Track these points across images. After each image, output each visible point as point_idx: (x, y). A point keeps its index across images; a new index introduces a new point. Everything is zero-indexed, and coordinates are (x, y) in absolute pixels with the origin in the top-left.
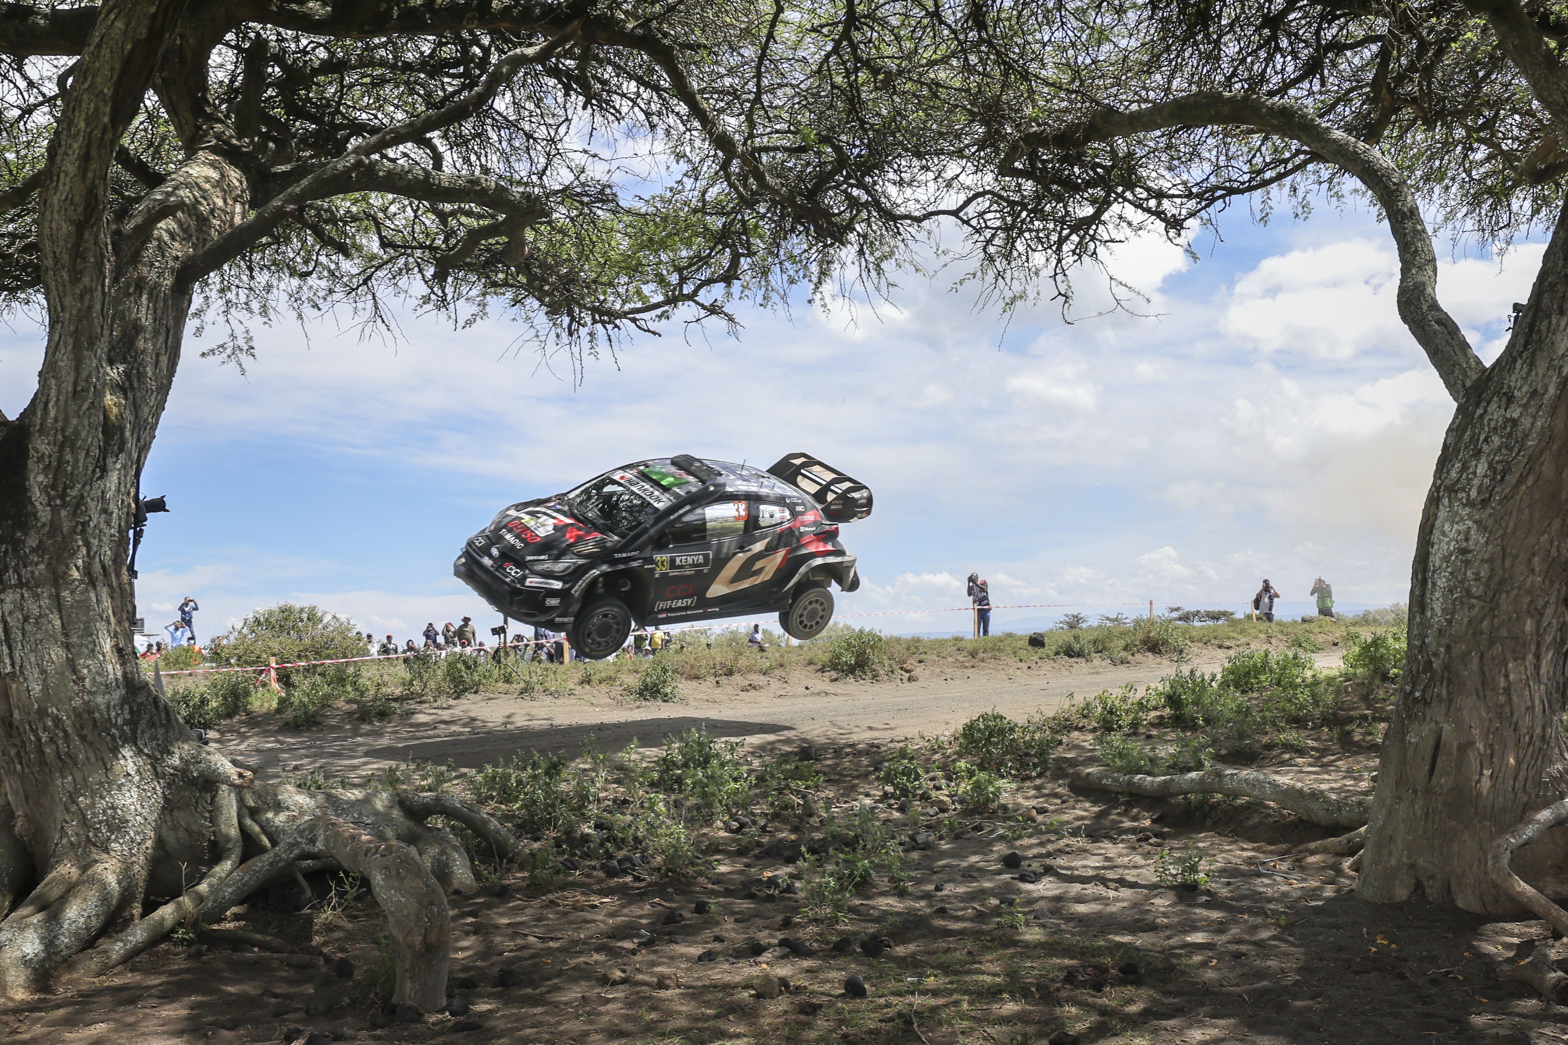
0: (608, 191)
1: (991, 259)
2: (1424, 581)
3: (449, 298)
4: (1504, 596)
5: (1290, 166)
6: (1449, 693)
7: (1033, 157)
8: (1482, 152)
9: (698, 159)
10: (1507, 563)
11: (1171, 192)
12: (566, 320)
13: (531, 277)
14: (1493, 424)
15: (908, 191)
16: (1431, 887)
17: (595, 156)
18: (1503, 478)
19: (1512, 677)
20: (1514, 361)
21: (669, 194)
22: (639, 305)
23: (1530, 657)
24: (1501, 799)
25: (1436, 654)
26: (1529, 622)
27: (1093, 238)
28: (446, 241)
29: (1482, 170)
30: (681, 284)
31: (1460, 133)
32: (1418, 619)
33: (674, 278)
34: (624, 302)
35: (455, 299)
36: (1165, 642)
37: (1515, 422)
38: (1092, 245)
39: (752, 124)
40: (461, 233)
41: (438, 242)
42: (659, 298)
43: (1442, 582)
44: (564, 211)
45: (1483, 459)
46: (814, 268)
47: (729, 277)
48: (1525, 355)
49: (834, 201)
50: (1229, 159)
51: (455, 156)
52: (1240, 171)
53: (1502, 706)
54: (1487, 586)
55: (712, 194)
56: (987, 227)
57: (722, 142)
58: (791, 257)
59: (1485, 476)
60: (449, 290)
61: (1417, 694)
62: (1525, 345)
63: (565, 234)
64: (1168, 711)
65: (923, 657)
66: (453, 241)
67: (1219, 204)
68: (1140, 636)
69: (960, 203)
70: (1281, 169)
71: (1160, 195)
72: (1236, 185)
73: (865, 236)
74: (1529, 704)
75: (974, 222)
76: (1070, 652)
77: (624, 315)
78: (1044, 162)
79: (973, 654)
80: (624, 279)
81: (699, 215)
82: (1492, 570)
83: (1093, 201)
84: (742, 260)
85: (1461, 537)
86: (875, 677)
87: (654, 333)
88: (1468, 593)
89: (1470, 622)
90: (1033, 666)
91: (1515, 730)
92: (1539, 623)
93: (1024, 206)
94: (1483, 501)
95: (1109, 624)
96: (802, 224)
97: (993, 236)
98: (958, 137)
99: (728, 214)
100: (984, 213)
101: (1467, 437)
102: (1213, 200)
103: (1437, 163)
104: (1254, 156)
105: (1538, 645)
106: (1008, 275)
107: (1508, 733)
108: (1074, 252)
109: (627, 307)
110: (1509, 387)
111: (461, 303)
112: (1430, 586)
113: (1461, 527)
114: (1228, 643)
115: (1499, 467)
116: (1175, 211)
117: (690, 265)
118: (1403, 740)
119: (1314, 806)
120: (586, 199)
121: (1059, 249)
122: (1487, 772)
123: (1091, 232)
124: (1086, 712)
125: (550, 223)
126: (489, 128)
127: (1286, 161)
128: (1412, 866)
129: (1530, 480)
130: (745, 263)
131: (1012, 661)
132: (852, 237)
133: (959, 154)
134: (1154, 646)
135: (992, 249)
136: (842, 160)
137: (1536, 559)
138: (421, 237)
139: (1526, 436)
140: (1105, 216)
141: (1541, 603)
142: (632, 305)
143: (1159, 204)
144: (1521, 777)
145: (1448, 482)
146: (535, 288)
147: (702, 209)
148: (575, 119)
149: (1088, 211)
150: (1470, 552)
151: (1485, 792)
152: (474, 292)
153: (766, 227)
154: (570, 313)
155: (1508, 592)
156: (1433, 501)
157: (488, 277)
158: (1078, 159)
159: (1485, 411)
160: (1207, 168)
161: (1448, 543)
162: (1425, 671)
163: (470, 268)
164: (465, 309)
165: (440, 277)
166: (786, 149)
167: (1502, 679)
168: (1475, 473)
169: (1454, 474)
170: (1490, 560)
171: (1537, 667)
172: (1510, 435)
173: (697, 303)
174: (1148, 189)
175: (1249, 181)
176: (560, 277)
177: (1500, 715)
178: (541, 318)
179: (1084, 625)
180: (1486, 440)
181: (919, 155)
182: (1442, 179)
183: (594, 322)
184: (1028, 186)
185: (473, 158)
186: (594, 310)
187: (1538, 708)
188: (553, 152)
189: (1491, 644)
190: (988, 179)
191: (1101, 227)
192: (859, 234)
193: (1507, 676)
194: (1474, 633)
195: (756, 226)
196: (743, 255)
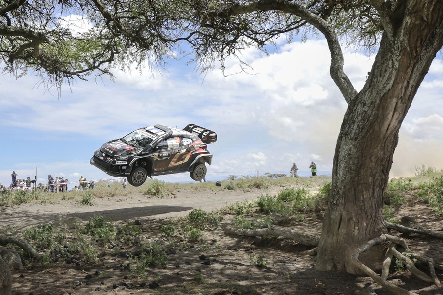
0: (68, 31)
1: (199, 54)
2: (337, 165)
3: (14, 68)
4: (362, 170)
5: (300, 23)
6: (345, 202)
7: (213, 20)
8: (365, 19)
9: (99, 21)
10: (363, 159)
11: (260, 32)
12: (55, 75)
13: (43, 61)
14: (359, 113)
15: (171, 31)
16: (339, 266)
17: (63, 19)
18: (362, 130)
19: (365, 196)
20: (366, 92)
21: (89, 32)
22: (79, 70)
23: (371, 190)
24: (361, 237)
25: (340, 189)
26: (370, 178)
27: (234, 47)
28: (12, 49)
29: (366, 25)
30: (94, 63)
31: (358, 12)
32: (335, 177)
33: (91, 61)
34: (75, 69)
35: (16, 69)
36: (262, 185)
37: (366, 112)
38: (233, 50)
39: (116, 9)
40: (18, 46)
41: (10, 49)
42: (86, 68)
43: (342, 165)
44: (53, 38)
45: (356, 124)
46: (139, 58)
47: (110, 60)
48: (369, 90)
49: (145, 35)
50: (279, 21)
51: (15, 19)
52: (283, 25)
53: (361, 206)
54: (357, 166)
55: (104, 32)
56: (198, 44)
57: (107, 15)
58: (132, 54)
59: (356, 130)
60: (14, 65)
61: (334, 202)
62: (369, 86)
63: (54, 46)
64: (258, 208)
65: (179, 190)
66: (15, 49)
67: (276, 36)
68: (253, 183)
69: (189, 35)
70: (297, 24)
71: (256, 33)
72: (281, 30)
73: (156, 47)
74: (370, 205)
75: (193, 42)
76: (229, 188)
77: (75, 73)
78: (217, 22)
79: (196, 189)
80: (74, 62)
81: (100, 39)
82: (358, 161)
83: (234, 35)
84: (115, 54)
85: (349, 150)
86: (162, 197)
87: (85, 80)
88: (351, 168)
89: (351, 178)
90: (217, 192)
91: (366, 214)
92: (374, 178)
93: (210, 36)
94: (355, 138)
95: (244, 178)
96: (135, 43)
97: (200, 47)
98: (187, 13)
99: (109, 39)
100: (197, 39)
101: (350, 117)
102: (274, 35)
103: (351, 23)
104: (288, 20)
105: (374, 186)
106: (205, 60)
107: (364, 215)
108: (227, 52)
109: (75, 71)
110: (364, 100)
111: (18, 70)
112: (339, 166)
113: (349, 147)
114: (283, 185)
115: (361, 127)
116: (261, 39)
117: (97, 56)
118: (330, 217)
119: (303, 239)
120: (60, 34)
121: (223, 51)
122: (357, 228)
123: (233, 45)
124: (232, 208)
125: (48, 42)
126: (27, 10)
127: (298, 22)
128: (333, 259)
129: (371, 131)
130: (116, 55)
131: (210, 191)
132: (152, 47)
133: (188, 19)
134: (258, 186)
135: (199, 51)
136: (148, 21)
137: (373, 157)
138: (4, 48)
139: (369, 117)
140: (238, 40)
141: (374, 172)
142: (77, 70)
143: (256, 36)
144: (368, 230)
145: (344, 132)
146: (43, 64)
147: (101, 37)
148: (56, 7)
149: (232, 38)
150: (352, 155)
151: (356, 234)
152: (23, 66)
153: (123, 43)
154: (56, 73)
155: (364, 168)
156: (340, 138)
157: (27, 61)
158: (228, 21)
159: (357, 108)
160: (272, 24)
161: (344, 152)
162: (337, 195)
163: (21, 58)
164: (19, 72)
165: (11, 61)
166: (128, 17)
167: (362, 197)
168: (353, 129)
169: (346, 129)
170: (358, 158)
171: (373, 193)
172: (364, 116)
173: (100, 69)
174: (252, 31)
175: (286, 29)
176: (52, 61)
177: (361, 209)
178: (45, 75)
179: (236, 179)
180: (357, 118)
181: (173, 19)
182: (352, 28)
183: (65, 76)
184: (212, 30)
185: (21, 20)
186: (64, 72)
187: (374, 207)
188: (49, 18)
189: (358, 185)
190: (198, 28)
191: (236, 44)
192: (154, 46)
193: (363, 196)
194: (353, 182)
195: (119, 43)
196: (115, 53)
